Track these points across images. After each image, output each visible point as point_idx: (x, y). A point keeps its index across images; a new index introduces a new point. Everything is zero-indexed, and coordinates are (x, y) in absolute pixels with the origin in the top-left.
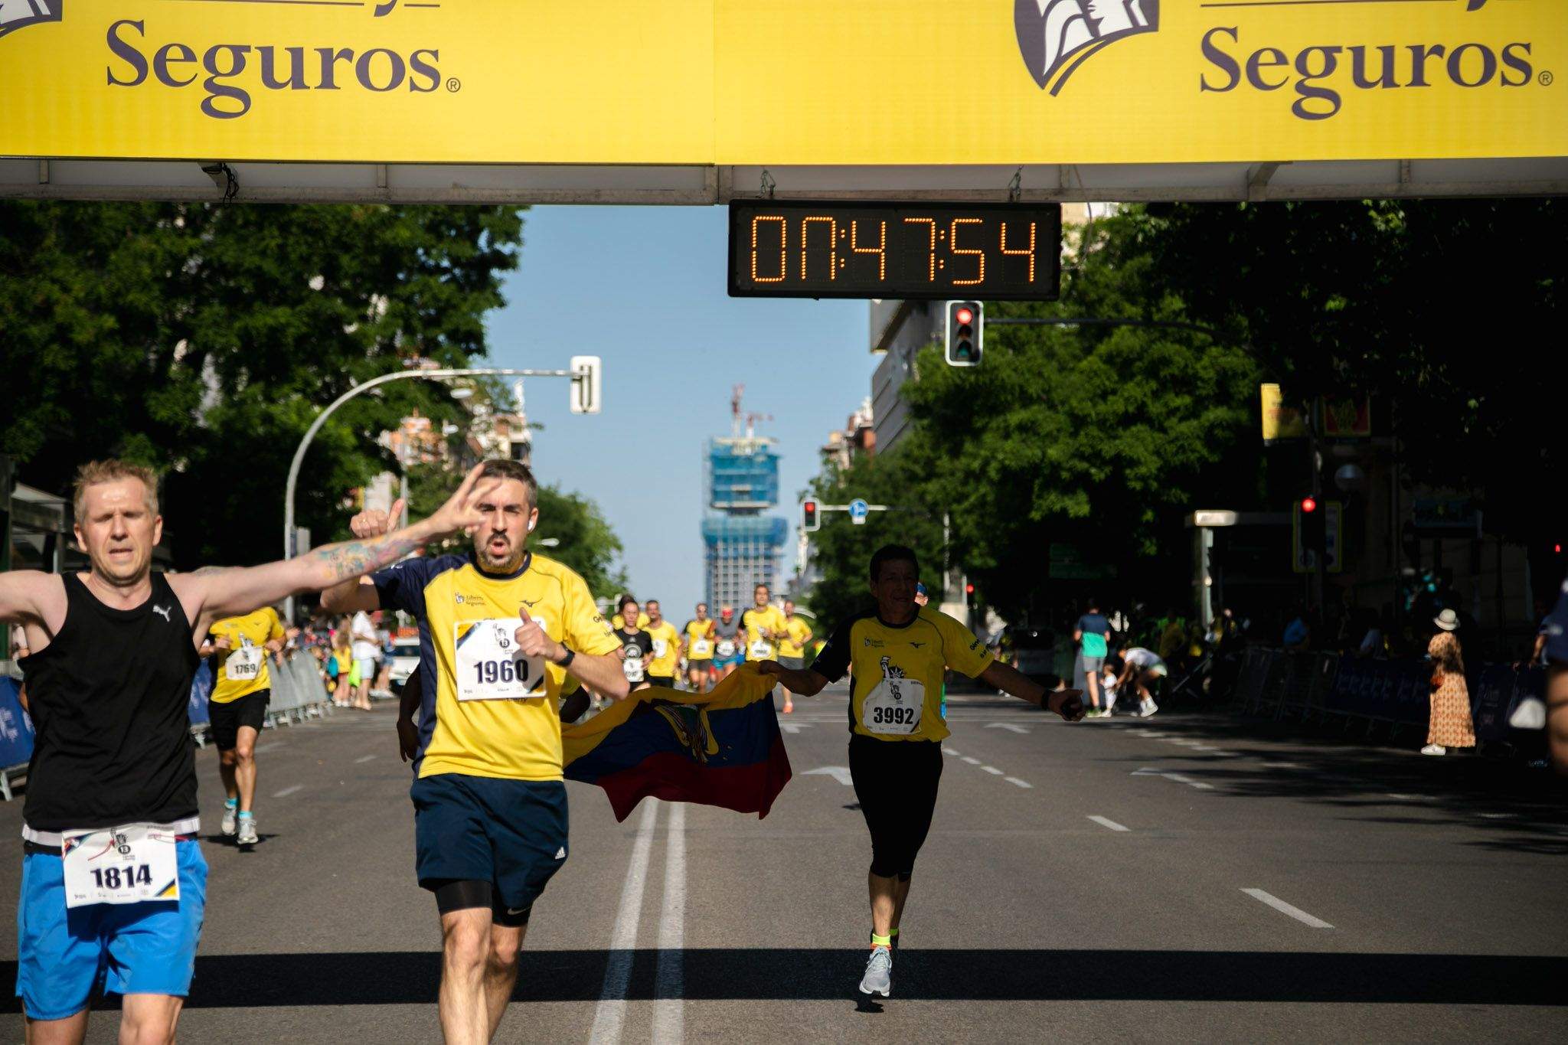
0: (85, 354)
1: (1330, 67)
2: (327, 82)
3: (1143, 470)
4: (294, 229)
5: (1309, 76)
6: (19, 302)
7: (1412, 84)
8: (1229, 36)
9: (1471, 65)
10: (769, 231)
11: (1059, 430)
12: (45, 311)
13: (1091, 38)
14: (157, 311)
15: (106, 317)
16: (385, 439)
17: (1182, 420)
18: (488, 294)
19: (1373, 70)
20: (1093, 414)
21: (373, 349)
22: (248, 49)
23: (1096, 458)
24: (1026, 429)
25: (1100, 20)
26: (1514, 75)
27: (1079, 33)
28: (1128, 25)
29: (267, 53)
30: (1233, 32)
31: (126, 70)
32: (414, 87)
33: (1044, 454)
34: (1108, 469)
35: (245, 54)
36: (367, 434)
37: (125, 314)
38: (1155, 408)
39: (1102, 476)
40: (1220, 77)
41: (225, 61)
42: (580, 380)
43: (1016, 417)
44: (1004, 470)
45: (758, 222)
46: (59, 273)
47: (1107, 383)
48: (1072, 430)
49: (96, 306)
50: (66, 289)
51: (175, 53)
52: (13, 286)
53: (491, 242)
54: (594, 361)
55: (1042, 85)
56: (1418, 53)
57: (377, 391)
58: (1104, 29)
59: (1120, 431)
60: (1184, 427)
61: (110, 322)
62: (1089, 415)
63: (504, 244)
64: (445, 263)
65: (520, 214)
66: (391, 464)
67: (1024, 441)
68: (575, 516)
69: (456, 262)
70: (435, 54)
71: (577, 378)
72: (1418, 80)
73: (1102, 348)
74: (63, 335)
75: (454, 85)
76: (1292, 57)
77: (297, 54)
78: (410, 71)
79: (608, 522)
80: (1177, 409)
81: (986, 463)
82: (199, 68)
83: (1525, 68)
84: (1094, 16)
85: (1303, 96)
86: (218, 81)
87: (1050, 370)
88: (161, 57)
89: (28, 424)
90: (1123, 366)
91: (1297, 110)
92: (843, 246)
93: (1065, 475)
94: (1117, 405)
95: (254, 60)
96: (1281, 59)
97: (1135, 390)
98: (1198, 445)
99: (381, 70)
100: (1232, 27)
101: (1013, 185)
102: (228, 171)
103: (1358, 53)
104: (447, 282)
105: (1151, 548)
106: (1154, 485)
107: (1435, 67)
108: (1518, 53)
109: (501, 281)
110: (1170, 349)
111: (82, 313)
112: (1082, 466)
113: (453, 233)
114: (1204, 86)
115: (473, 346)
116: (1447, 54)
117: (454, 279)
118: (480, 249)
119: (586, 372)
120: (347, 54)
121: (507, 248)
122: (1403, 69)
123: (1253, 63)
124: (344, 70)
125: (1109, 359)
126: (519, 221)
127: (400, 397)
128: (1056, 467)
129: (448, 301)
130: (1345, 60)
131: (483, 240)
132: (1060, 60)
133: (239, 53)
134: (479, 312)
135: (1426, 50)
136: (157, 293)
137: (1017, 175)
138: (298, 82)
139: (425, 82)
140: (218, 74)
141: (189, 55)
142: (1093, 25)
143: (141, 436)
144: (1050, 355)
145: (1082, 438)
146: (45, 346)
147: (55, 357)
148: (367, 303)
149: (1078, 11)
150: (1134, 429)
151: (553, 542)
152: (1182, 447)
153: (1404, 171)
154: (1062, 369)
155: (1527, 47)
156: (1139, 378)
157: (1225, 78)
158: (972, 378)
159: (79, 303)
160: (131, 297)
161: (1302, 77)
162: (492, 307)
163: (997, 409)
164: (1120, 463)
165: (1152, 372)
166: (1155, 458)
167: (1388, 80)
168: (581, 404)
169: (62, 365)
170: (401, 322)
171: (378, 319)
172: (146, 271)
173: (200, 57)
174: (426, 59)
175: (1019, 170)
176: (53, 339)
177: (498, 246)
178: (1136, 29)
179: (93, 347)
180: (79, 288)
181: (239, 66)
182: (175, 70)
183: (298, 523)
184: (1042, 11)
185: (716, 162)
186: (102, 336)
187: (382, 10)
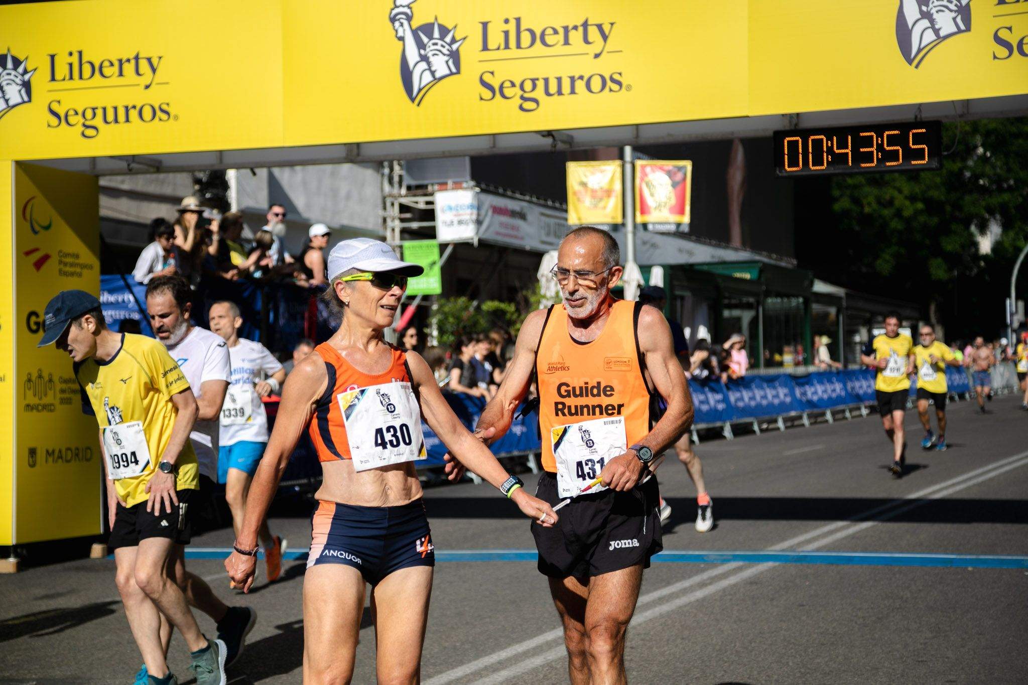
0: (908, 221)
2: (573, 92)
6: (879, 201)
8: (1008, 31)
10: (793, 145)
12: (891, 203)
13: (934, 38)
14: (943, 198)
15: (919, 203)
22: (537, 79)
25: (939, 29)
27: (929, 36)
28: (955, 30)
29: (546, 81)
30: (1010, 29)
31: (487, 94)
32: (611, 90)
35: (537, 82)
37: (928, 201)
40: (1002, 52)
41: (528, 86)
45: (788, 141)
46: (898, 184)
49: (913, 198)
50: (900, 191)
51: (507, 84)
52: (875, 191)
55: (911, 65)
58: (942, 33)
61: (920, 206)
70: (620, 74)
74: (898, 214)
75: (629, 88)
77: (559, 80)
78: (609, 83)
82: (517, 91)
84: (937, 27)
86: (526, 95)
88: (501, 87)
89: (887, 257)
92: (830, 150)
95: (540, 84)
99: (596, 84)
100: (1009, 26)
101: (917, 114)
102: (553, 136)
111: (907, 203)
114: (995, 57)
120: (581, 78)
123: (1021, 43)
124: (580, 85)
132: (920, 50)
133: (534, 81)
136: (943, 191)
137: (919, 109)
138: (560, 93)
139: (615, 87)
140: (525, 92)
141: (513, 85)
142: (936, 32)
143: (939, 260)
146: (891, 219)
147: (896, 224)
149: (930, 25)
157: (1006, 52)
159: (906, 198)
160: (931, 192)
169: (899, 227)
172: (938, 180)
173: (518, 84)
174: (616, 77)
175: (920, 107)
176: (894, 216)
178: (960, 31)
179: (913, 218)
181: (534, 87)
182: (508, 92)
183: (1017, 298)
184: (910, 27)
185: (750, 114)
186: (917, 213)
187: (597, 56)
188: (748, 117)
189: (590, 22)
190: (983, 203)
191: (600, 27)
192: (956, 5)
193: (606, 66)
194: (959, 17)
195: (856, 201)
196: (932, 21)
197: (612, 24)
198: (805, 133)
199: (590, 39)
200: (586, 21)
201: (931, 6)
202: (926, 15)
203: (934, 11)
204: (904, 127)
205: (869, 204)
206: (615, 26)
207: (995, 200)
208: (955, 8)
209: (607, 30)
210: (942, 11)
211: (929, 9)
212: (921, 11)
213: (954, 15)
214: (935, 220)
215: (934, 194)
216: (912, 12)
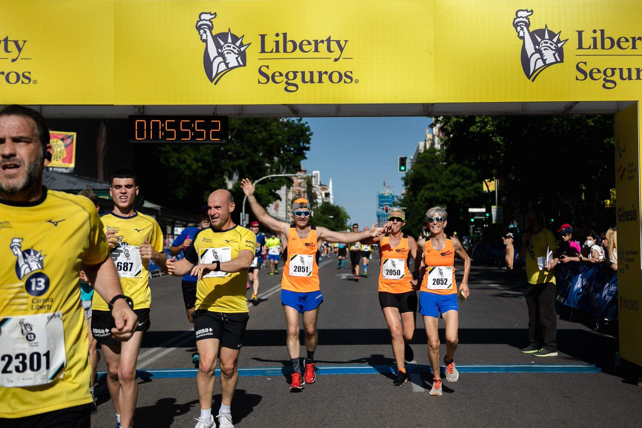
1: (295, 77)
3: (459, 199)
4: (244, 141)
5: (289, 80)
6: (178, 160)
7: (319, 82)
9: (336, 77)
10: (141, 125)
11: (439, 189)
12: (184, 161)
14: (211, 161)
15: (199, 163)
16: (278, 192)
17: (469, 186)
18: (302, 157)
19: (307, 78)
20: (446, 184)
21: (274, 170)
23: (447, 195)
24: (432, 189)
25: (229, 63)
26: (348, 80)
27: (223, 67)
28: (237, 64)
30: (267, 67)
33: (435, 195)
34: (451, 198)
36: (273, 191)
37: (204, 162)
38: (462, 184)
39: (449, 200)
40: (264, 80)
42: (315, 177)
43: (429, 186)
44: (426, 198)
45: (138, 122)
46: (188, 152)
47: (450, 177)
48: (442, 189)
49: (196, 160)
50: (189, 156)
52: (177, 155)
53: (303, 144)
54: (318, 172)
55: (212, 82)
56: (320, 74)
57: (275, 180)
58: (230, 66)
59: (454, 189)
60: (469, 188)
61: (200, 165)
62: (445, 185)
63: (307, 144)
64: (292, 149)
65: (310, 137)
66: (278, 198)
67: (430, 191)
68: (337, 211)
69: (295, 149)
71: (314, 176)
72: (320, 81)
73: (449, 169)
74: (189, 167)
76: (284, 75)
79: (347, 212)
80: (468, 183)
81: (422, 196)
83: (351, 78)
84: (227, 62)
85: (287, 85)
87: (437, 174)
89: (182, 189)
90: (454, 173)
91: (286, 89)
92: (163, 129)
93: (440, 200)
94: (453, 182)
96: (281, 75)
97: (457, 179)
98: (473, 193)
100: (267, 65)
101: (214, 111)
103: (303, 73)
104: (293, 154)
105: (462, 218)
106: (462, 202)
107: (325, 78)
108: (348, 74)
109: (306, 153)
110: (465, 169)
111: (194, 162)
112: (444, 198)
113: (294, 141)
114: (259, 82)
115: (298, 169)
116: (328, 74)
117: (294, 153)
118: (300, 146)
119: (316, 175)
121: (307, 146)
122: (316, 78)
123: (273, 76)
125: (451, 171)
126: (310, 139)
127: (281, 182)
128: (438, 198)
129: (292, 158)
130: (299, 75)
131: (301, 144)
132: (217, 74)
134: (299, 160)
135: (322, 73)
136: (211, 157)
137: (216, 108)
142: (227, 64)
144: (437, 170)
145: (444, 191)
146: (185, 170)
148: (273, 159)
149: (223, 61)
150: (457, 188)
151: (332, 217)
152: (469, 193)
153: (337, 109)
154: (441, 174)
155: (351, 72)
156: (458, 176)
158: (418, 176)
159: (193, 160)
160: (205, 157)
161: (287, 80)
162: (303, 160)
163: (425, 184)
164: (454, 197)
165: (461, 174)
166: (462, 196)
167: (312, 81)
168: (315, 182)
169: (189, 174)
170: (281, 164)
171: (276, 163)
176: (186, 168)
177: (305, 145)
178: (240, 66)
179: (196, 170)
180: (193, 155)
183: (246, 213)
184: (212, 60)
185: (114, 104)
186: (199, 168)
187: (14, 60)
188: (113, 105)
189: (9, 39)
190: (231, 164)
191: (16, 42)
192: (238, 51)
193: (20, 67)
194: (240, 57)
195: (167, 159)
196: (224, 59)
197: (25, 41)
198: (148, 118)
199: (9, 50)
200: (7, 38)
201: (224, 50)
202: (221, 55)
203: (225, 52)
204: (208, 118)
205: (173, 161)
206: (26, 42)
207: (237, 163)
208: (237, 52)
209: (21, 46)
210: (231, 53)
211: (222, 51)
212: (218, 52)
213: (236, 56)
214: (206, 172)
215: (207, 158)
216: (213, 52)
